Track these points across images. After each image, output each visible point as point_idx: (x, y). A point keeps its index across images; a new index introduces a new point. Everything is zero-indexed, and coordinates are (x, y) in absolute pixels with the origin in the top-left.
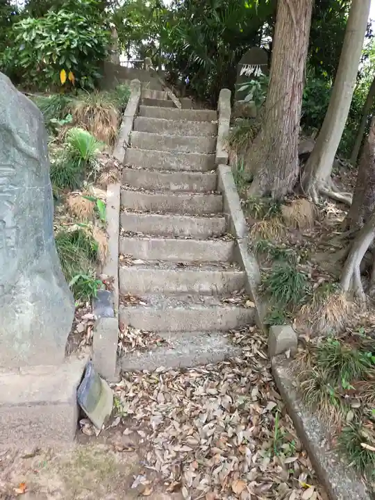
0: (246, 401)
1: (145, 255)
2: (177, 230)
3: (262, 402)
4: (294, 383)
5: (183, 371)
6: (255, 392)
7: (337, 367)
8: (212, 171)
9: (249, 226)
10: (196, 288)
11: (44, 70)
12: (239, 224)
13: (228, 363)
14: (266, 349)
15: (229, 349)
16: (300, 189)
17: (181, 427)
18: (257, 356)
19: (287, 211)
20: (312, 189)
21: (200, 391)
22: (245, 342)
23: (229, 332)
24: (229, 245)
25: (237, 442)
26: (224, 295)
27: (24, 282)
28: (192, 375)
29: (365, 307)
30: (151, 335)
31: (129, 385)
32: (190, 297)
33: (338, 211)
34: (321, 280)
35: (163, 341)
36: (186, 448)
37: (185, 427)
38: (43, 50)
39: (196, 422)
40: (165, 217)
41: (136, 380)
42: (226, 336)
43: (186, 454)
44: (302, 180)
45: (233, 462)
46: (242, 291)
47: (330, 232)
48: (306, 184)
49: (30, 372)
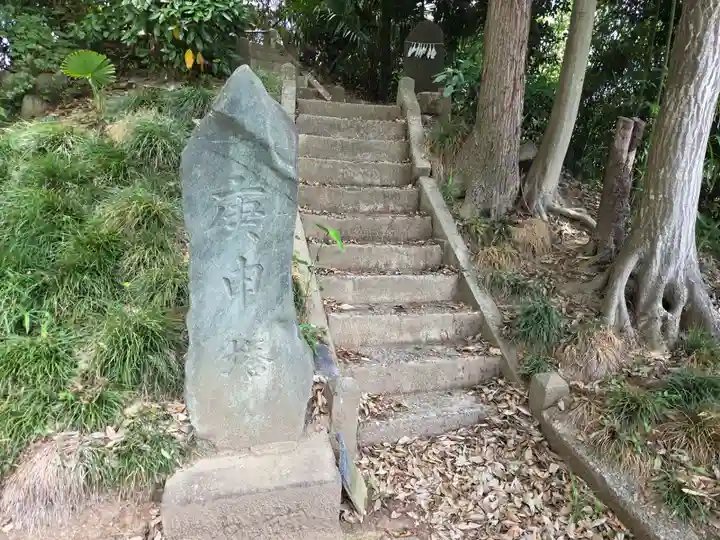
0: (521, 467)
1: (350, 299)
2: (382, 264)
3: (541, 465)
4: (580, 438)
5: (433, 440)
6: (528, 454)
7: (632, 411)
8: (410, 186)
9: (474, 254)
10: (422, 336)
11: (162, 50)
12: (461, 252)
13: (485, 425)
14: (526, 404)
15: (482, 408)
16: (523, 206)
17: (456, 503)
18: (518, 413)
19: (519, 234)
20: (538, 205)
21: (461, 461)
22: (499, 398)
23: (475, 388)
24: (452, 280)
25: (530, 511)
26: (459, 343)
27: (262, 335)
28: (445, 443)
29: (636, 344)
30: (381, 398)
31: (375, 461)
32: (419, 348)
33: (573, 231)
34: (580, 315)
35: (399, 405)
36: (472, 525)
37: (462, 502)
38: (163, 23)
39: (473, 495)
40: (365, 247)
41: (381, 456)
42: (470, 393)
43: (475, 532)
44: (524, 194)
45: (535, 533)
46: (478, 336)
47: (575, 256)
48: (530, 200)
49: (265, 451)
